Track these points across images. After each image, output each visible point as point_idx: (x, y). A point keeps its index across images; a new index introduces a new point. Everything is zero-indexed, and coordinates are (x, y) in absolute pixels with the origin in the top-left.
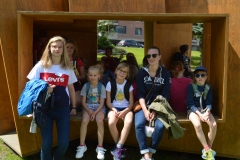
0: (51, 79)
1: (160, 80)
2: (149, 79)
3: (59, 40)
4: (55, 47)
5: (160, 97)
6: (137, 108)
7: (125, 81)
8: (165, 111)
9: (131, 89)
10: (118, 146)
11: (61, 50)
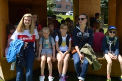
0: (24, 39)
1: (87, 35)
2: (80, 34)
3: (30, 16)
4: (26, 20)
5: (87, 45)
6: (74, 51)
7: (67, 35)
8: (90, 54)
9: (70, 40)
10: (63, 75)
11: (30, 22)
